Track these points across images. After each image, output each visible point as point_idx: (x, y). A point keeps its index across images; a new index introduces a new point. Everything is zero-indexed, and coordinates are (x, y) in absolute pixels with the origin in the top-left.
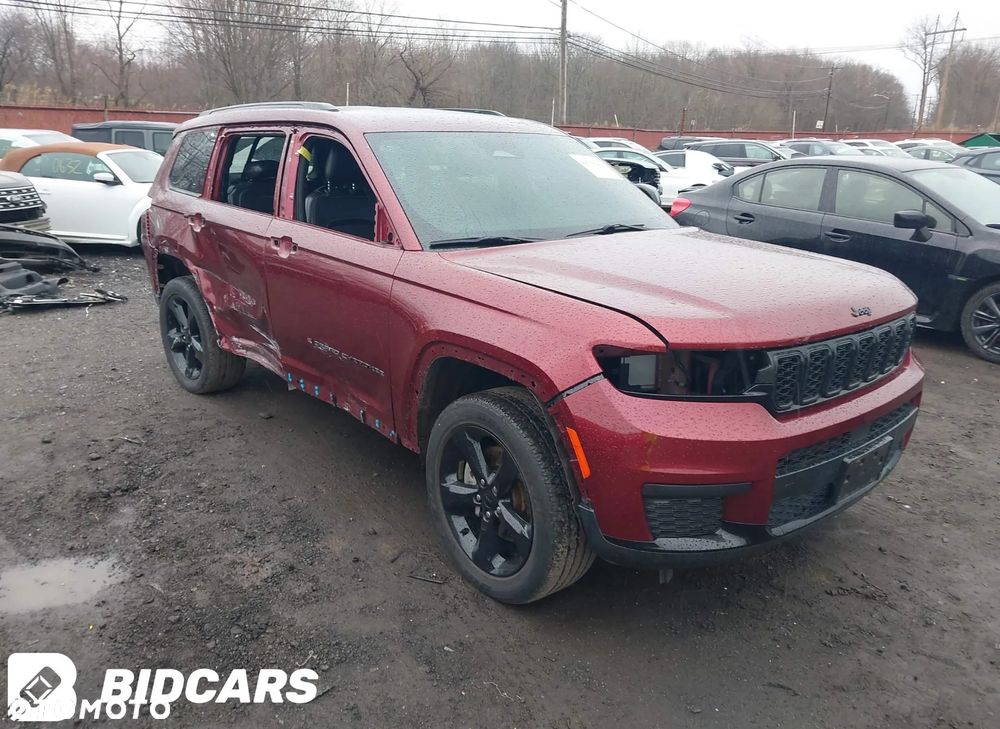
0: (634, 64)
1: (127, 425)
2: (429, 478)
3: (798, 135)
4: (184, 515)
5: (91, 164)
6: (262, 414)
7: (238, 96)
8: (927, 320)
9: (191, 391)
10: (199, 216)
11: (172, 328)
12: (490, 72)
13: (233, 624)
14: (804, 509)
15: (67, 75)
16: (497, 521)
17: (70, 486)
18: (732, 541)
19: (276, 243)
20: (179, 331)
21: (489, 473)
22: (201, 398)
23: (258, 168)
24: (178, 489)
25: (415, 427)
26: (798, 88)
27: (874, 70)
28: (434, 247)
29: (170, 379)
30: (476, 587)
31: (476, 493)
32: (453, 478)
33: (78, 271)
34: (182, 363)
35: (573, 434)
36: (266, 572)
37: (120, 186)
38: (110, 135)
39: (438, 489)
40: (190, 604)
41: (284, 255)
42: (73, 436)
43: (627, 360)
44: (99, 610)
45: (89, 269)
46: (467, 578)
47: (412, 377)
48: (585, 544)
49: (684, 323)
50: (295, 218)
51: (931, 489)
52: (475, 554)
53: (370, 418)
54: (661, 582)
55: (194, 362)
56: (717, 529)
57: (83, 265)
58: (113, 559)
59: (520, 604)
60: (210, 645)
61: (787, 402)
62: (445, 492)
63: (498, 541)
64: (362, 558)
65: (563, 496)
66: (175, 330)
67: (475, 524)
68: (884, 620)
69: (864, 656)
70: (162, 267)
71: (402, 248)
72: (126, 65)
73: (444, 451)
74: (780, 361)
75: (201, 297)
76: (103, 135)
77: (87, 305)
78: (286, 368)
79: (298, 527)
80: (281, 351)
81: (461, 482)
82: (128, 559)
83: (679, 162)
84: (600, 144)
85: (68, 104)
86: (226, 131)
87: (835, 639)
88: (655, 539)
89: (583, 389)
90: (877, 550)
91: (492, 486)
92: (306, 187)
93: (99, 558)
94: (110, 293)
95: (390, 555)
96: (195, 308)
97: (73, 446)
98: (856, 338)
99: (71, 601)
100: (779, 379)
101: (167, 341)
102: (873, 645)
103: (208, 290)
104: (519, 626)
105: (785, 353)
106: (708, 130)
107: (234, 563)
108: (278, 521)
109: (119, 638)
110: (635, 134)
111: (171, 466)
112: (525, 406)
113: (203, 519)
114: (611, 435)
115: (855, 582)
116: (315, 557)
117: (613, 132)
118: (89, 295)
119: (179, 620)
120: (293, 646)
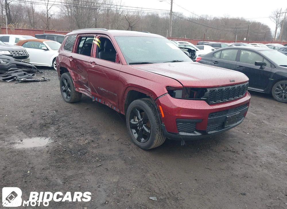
0: (192, 21)
1: (51, 109)
2: (127, 120)
3: (237, 42)
4: (66, 129)
5: (41, 45)
6: (86, 108)
7: (79, 28)
8: (263, 90)
9: (67, 102)
10: (71, 57)
11: (63, 86)
12: (151, 22)
13: (78, 152)
14: (217, 128)
15: (32, 21)
16: (143, 130)
17: (38, 122)
18: (198, 134)
19: (91, 63)
20: (64, 87)
21: (141, 119)
22: (70, 104)
23: (87, 45)
24: (65, 124)
25: (124, 109)
26: (239, 28)
27: (262, 24)
28: (130, 64)
29: (62, 99)
30: (137, 146)
31: (138, 124)
32: (132, 120)
33: (37, 73)
34: (65, 95)
35: (160, 107)
36: (87, 141)
37: (48, 51)
38: (45, 37)
39: (129, 123)
40: (68, 147)
41: (93, 66)
42: (38, 111)
43: (175, 91)
44: (47, 148)
45: (40, 72)
46: (135, 144)
47: (124, 95)
48: (163, 135)
49: (188, 81)
50: (96, 57)
51: (255, 130)
52: (137, 138)
53: (113, 107)
54: (181, 145)
55: (68, 94)
56: (194, 131)
57: (38, 71)
58: (49, 138)
59: (147, 149)
60: (73, 155)
61: (212, 101)
62: (130, 123)
63: (143, 135)
64: (110, 139)
65: (158, 123)
66: (64, 86)
67: (137, 131)
68: (236, 157)
69: (229, 163)
70: (61, 70)
71: (122, 64)
72: (49, 19)
73: (131, 114)
74: (210, 91)
75: (71, 78)
76: (44, 37)
77: (40, 81)
78: (93, 95)
79: (94, 132)
80: (91, 91)
81: (134, 121)
82: (53, 138)
83: (202, 48)
84: (180, 43)
85: (33, 29)
86: (79, 35)
87: (223, 160)
88: (179, 132)
89: (163, 96)
90: (238, 142)
91: (142, 121)
92: (99, 50)
93: (46, 137)
94: (46, 78)
95: (117, 139)
96: (69, 81)
97: (38, 113)
98: (231, 87)
99: (40, 146)
100: (210, 95)
101: (61, 89)
102: (232, 161)
103: (73, 76)
104: (146, 154)
105: (211, 89)
106: (212, 40)
107: (78, 140)
108: (89, 131)
109: (52, 153)
110: (190, 40)
111: (63, 119)
112: (150, 102)
113: (71, 130)
114: (170, 108)
115: (231, 149)
116: (98, 139)
117: (184, 40)
118: (40, 79)
119: (66, 150)
120: (93, 157)
